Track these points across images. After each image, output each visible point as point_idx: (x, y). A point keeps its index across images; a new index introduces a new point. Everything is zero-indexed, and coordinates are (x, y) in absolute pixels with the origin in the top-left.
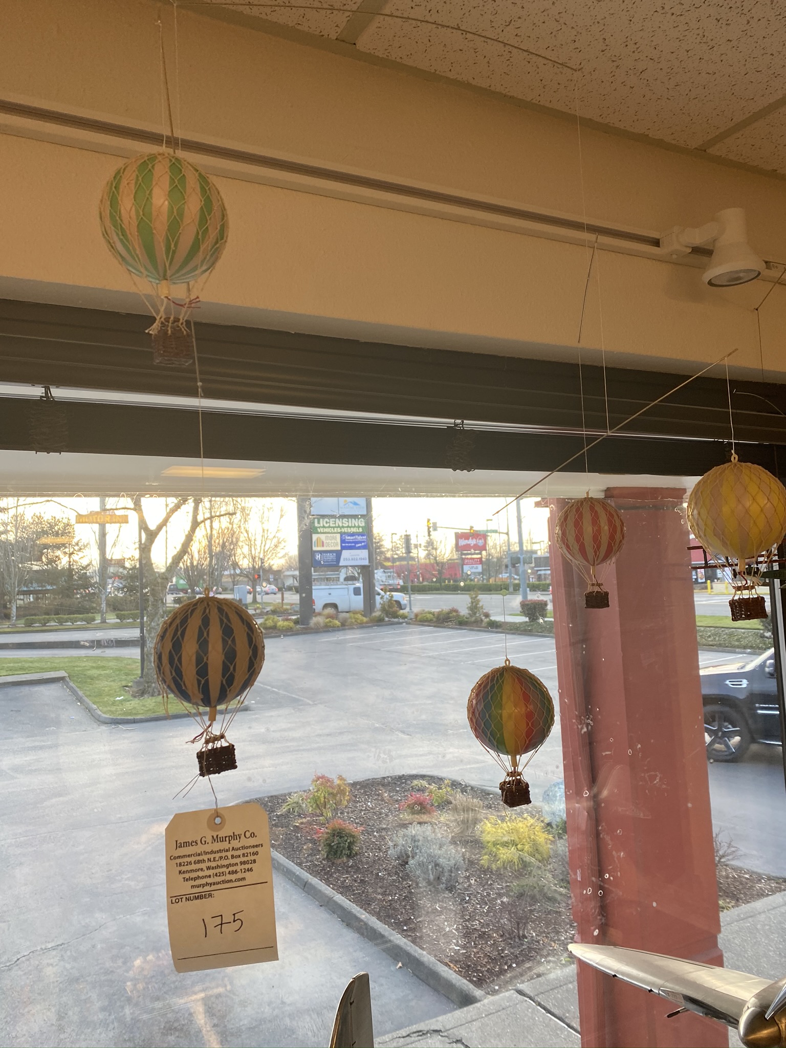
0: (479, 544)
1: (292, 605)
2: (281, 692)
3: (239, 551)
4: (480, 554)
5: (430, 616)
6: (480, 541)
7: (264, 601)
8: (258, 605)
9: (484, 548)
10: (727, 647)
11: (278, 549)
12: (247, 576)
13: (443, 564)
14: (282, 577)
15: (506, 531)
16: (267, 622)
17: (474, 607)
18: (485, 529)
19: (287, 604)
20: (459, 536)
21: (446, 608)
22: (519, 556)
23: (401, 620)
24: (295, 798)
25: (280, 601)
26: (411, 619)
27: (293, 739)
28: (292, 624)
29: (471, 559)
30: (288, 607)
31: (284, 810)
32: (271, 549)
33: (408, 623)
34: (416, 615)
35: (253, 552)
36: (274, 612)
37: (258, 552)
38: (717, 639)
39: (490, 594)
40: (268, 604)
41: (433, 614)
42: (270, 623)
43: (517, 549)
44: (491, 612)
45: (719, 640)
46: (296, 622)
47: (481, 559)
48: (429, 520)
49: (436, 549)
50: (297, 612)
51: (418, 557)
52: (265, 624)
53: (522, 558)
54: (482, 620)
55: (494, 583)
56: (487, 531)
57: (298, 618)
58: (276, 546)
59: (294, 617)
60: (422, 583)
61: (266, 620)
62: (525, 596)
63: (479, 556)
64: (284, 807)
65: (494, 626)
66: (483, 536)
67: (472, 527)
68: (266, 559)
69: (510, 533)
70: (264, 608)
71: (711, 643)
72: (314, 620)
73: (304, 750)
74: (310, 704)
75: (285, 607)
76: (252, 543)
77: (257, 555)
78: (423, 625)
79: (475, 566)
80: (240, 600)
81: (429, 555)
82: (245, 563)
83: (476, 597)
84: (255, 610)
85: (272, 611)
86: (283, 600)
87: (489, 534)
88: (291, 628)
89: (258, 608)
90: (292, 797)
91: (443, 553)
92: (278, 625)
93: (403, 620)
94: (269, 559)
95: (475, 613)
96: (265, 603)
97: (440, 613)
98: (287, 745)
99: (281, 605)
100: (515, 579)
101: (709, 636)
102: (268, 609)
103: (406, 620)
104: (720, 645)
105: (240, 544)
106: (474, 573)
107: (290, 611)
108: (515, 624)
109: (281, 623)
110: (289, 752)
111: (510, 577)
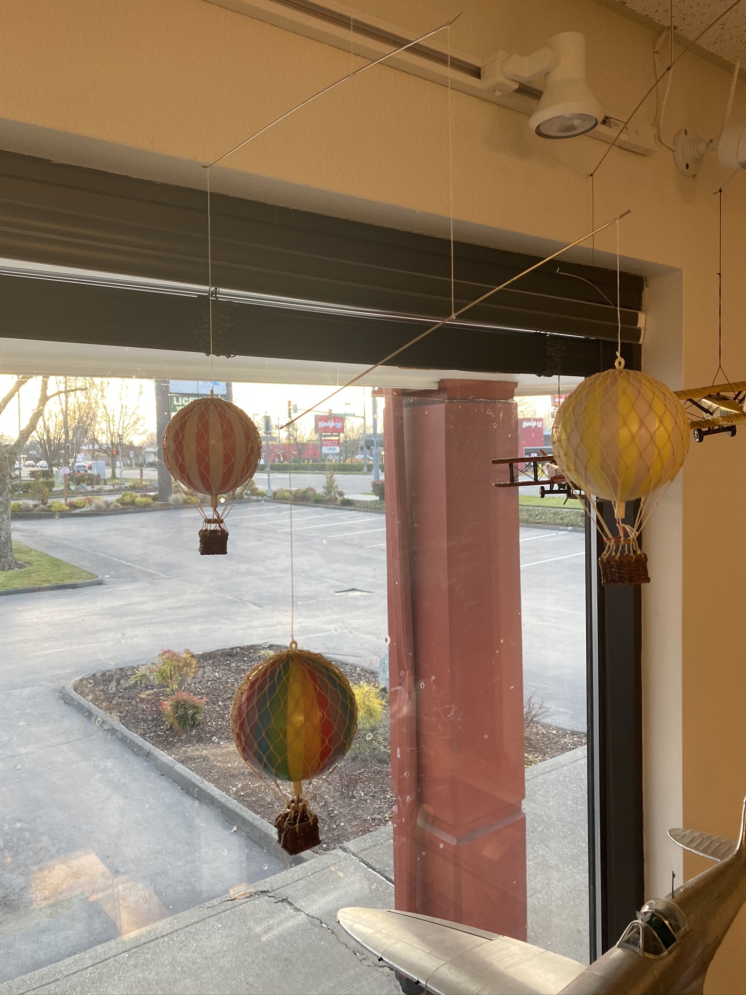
0: (337, 427)
1: (151, 481)
2: (136, 566)
3: (97, 427)
4: (339, 436)
5: (287, 494)
6: (339, 424)
7: (123, 476)
8: (117, 481)
9: (342, 430)
10: (551, 524)
11: (137, 426)
12: (106, 452)
13: (303, 444)
14: (143, 452)
15: (363, 415)
16: (125, 498)
17: (330, 487)
18: (344, 413)
19: (147, 480)
20: (318, 419)
21: (303, 488)
22: (373, 439)
23: (260, 498)
24: (143, 670)
25: (139, 477)
26: (269, 497)
27: (146, 612)
28: (150, 500)
29: (328, 440)
30: (148, 483)
31: (132, 682)
32: (130, 425)
33: (266, 501)
34: (275, 493)
35: (112, 429)
36: (133, 488)
37: (116, 428)
38: (544, 517)
39: (346, 474)
40: (127, 480)
41: (291, 492)
42: (128, 499)
43: (372, 432)
44: (344, 491)
45: (545, 519)
46: (155, 498)
47: (338, 441)
48: (290, 402)
49: (296, 430)
50: (156, 488)
51: (279, 438)
52: (123, 499)
53: (375, 441)
54: (336, 499)
55: (350, 463)
56: (345, 415)
57: (157, 495)
58: (135, 423)
59: (152, 494)
60: (283, 462)
61: (124, 496)
62: (377, 476)
63: (337, 438)
64: (132, 679)
65: (348, 504)
66: (340, 419)
67: (330, 411)
68: (125, 436)
69: (366, 417)
70: (123, 484)
71: (538, 521)
72: (173, 497)
73: (156, 623)
74: (165, 579)
75: (144, 483)
76: (111, 418)
77: (115, 431)
78: (280, 503)
79: (333, 447)
80: (99, 475)
81: (290, 435)
82: (104, 439)
83: (332, 477)
84: (113, 485)
85: (130, 487)
86: (142, 476)
87: (346, 417)
88: (150, 504)
89: (117, 484)
90: (140, 670)
91: (302, 434)
92: (136, 501)
93: (262, 498)
94: (128, 435)
95: (330, 492)
96: (124, 479)
97: (297, 492)
98: (139, 618)
99: (139, 482)
100: (370, 460)
101: (537, 515)
102: (127, 484)
103: (265, 497)
104: (546, 523)
105: (98, 419)
106: (333, 454)
107: (149, 488)
108: (367, 502)
109: (139, 499)
110: (141, 625)
111: (365, 458)
